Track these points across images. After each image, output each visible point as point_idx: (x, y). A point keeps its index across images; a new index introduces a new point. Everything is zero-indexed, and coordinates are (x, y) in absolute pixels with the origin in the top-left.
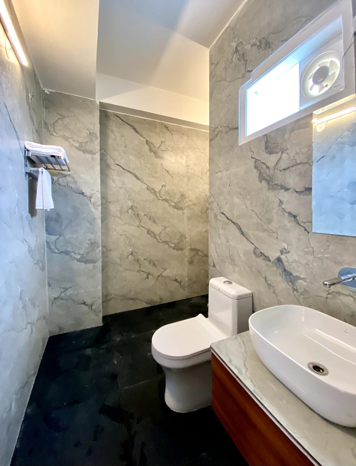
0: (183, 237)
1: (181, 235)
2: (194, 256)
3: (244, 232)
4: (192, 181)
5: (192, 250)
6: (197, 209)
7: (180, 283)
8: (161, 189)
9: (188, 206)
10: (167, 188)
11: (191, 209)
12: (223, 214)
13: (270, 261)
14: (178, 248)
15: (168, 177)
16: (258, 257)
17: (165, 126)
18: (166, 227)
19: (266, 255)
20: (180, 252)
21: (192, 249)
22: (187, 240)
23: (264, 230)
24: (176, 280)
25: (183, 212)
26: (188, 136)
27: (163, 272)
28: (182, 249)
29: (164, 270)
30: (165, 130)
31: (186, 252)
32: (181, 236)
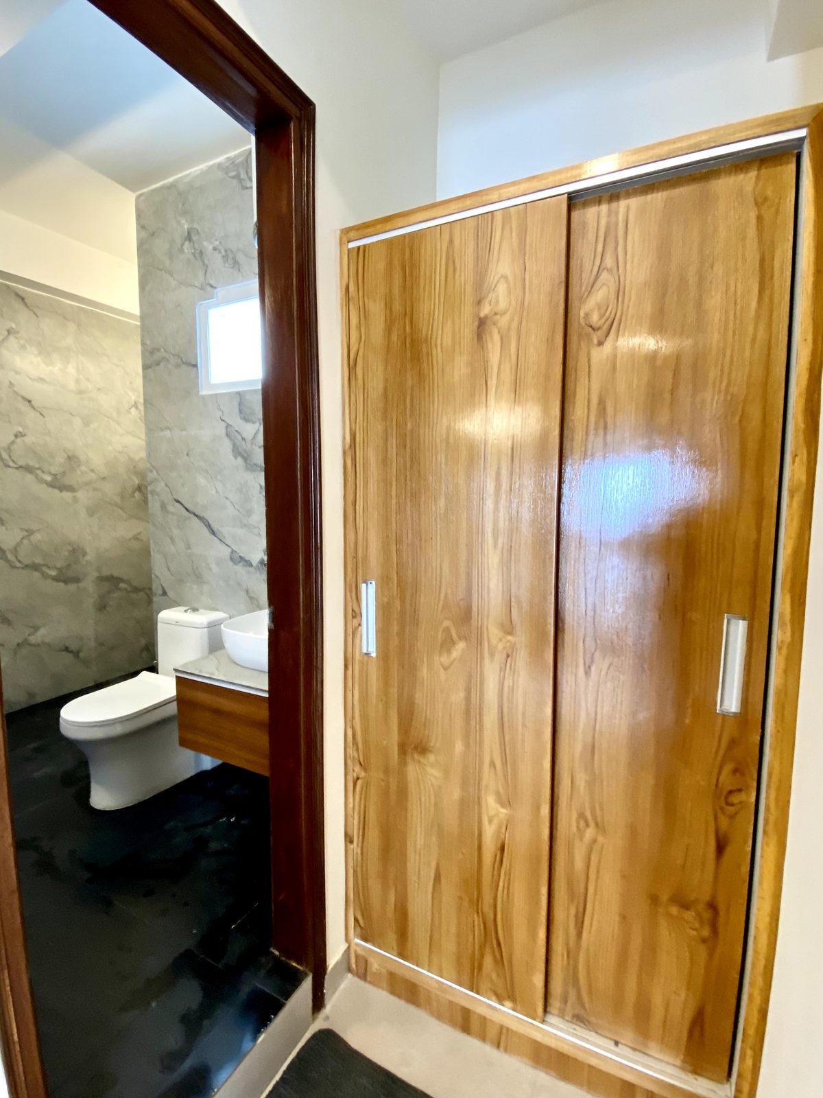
0: (76, 551)
1: (74, 549)
2: (109, 592)
3: (215, 530)
4: (94, 426)
5: (102, 579)
6: (110, 489)
7: (76, 654)
8: (13, 442)
9: (87, 484)
10: (29, 439)
11: (95, 489)
12: (178, 501)
13: (251, 566)
14: (66, 577)
15: (32, 414)
16: (235, 564)
17: (17, 295)
18: (30, 533)
19: (247, 559)
20: (72, 587)
21: (103, 577)
22: (88, 558)
23: (244, 526)
24: (67, 649)
25: (74, 497)
26: (79, 325)
27: (29, 635)
28: (77, 580)
29: (32, 630)
30: (17, 305)
31: (89, 585)
32: (74, 551)
